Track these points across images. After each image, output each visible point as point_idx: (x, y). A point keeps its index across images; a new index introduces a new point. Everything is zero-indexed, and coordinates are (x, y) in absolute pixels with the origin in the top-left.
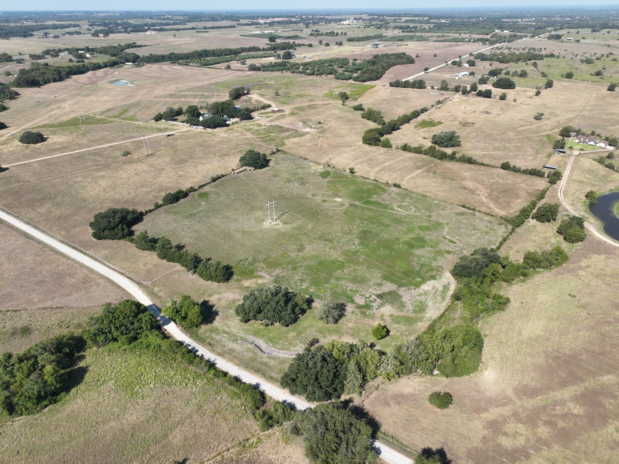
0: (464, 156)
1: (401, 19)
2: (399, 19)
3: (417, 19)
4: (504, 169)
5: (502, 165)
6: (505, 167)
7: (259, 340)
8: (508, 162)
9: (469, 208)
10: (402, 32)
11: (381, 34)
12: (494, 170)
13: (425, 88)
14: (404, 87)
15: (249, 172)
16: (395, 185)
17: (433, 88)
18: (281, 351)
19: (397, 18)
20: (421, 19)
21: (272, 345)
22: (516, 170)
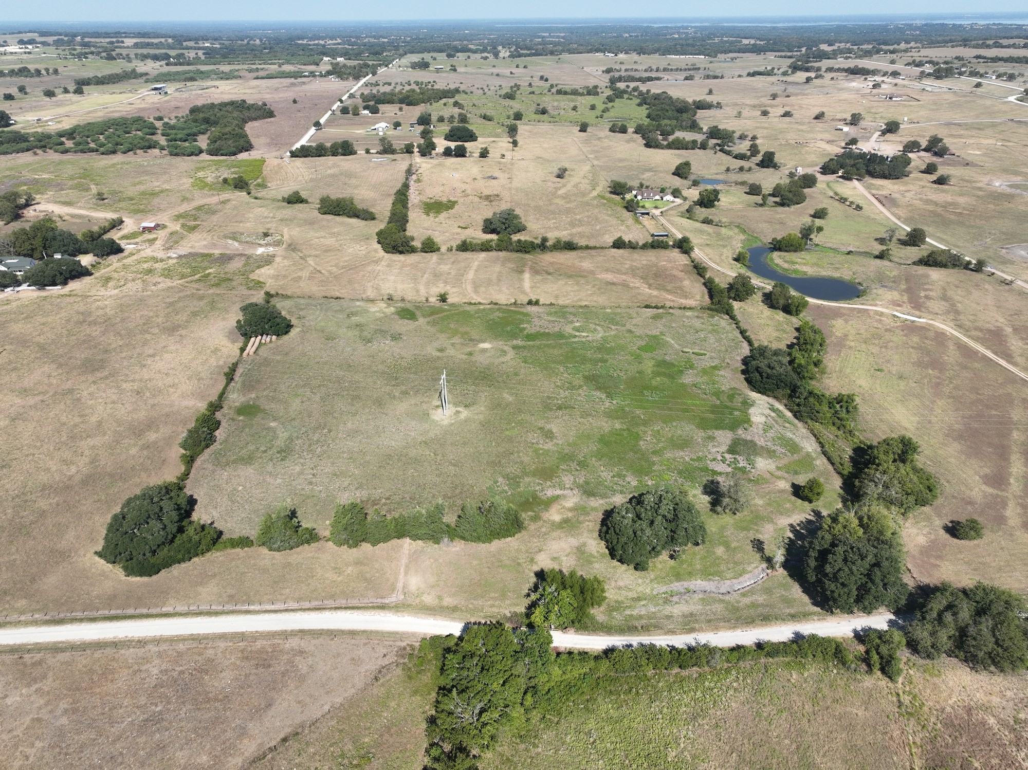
0: (558, 241)
1: (123, 42)
2: (118, 42)
3: (156, 41)
4: (618, 248)
5: (614, 243)
6: (619, 244)
7: (694, 582)
8: (620, 238)
9: (656, 307)
10: (167, 64)
11: (134, 70)
12: (607, 252)
13: (355, 153)
14: (319, 156)
15: (272, 345)
16: (530, 303)
17: (368, 152)
18: (741, 579)
19: (114, 40)
20: (163, 40)
21: (717, 578)
22: (632, 246)
